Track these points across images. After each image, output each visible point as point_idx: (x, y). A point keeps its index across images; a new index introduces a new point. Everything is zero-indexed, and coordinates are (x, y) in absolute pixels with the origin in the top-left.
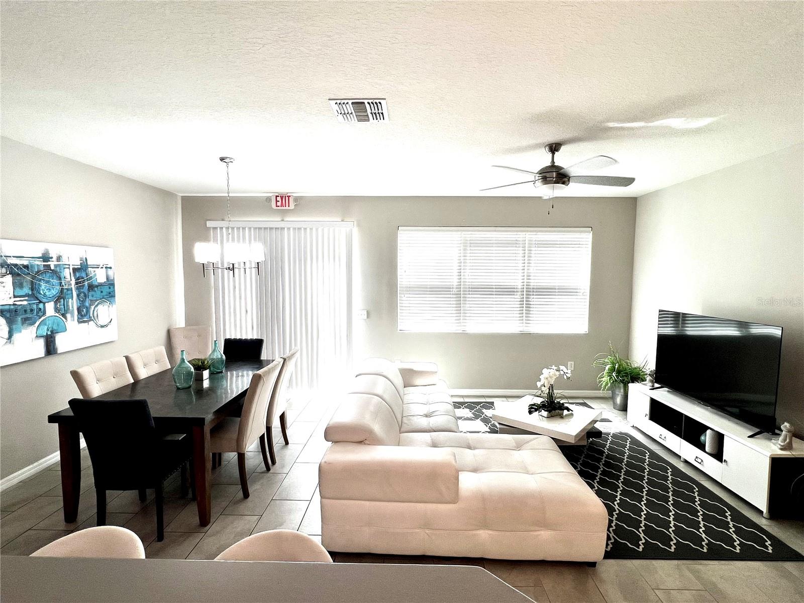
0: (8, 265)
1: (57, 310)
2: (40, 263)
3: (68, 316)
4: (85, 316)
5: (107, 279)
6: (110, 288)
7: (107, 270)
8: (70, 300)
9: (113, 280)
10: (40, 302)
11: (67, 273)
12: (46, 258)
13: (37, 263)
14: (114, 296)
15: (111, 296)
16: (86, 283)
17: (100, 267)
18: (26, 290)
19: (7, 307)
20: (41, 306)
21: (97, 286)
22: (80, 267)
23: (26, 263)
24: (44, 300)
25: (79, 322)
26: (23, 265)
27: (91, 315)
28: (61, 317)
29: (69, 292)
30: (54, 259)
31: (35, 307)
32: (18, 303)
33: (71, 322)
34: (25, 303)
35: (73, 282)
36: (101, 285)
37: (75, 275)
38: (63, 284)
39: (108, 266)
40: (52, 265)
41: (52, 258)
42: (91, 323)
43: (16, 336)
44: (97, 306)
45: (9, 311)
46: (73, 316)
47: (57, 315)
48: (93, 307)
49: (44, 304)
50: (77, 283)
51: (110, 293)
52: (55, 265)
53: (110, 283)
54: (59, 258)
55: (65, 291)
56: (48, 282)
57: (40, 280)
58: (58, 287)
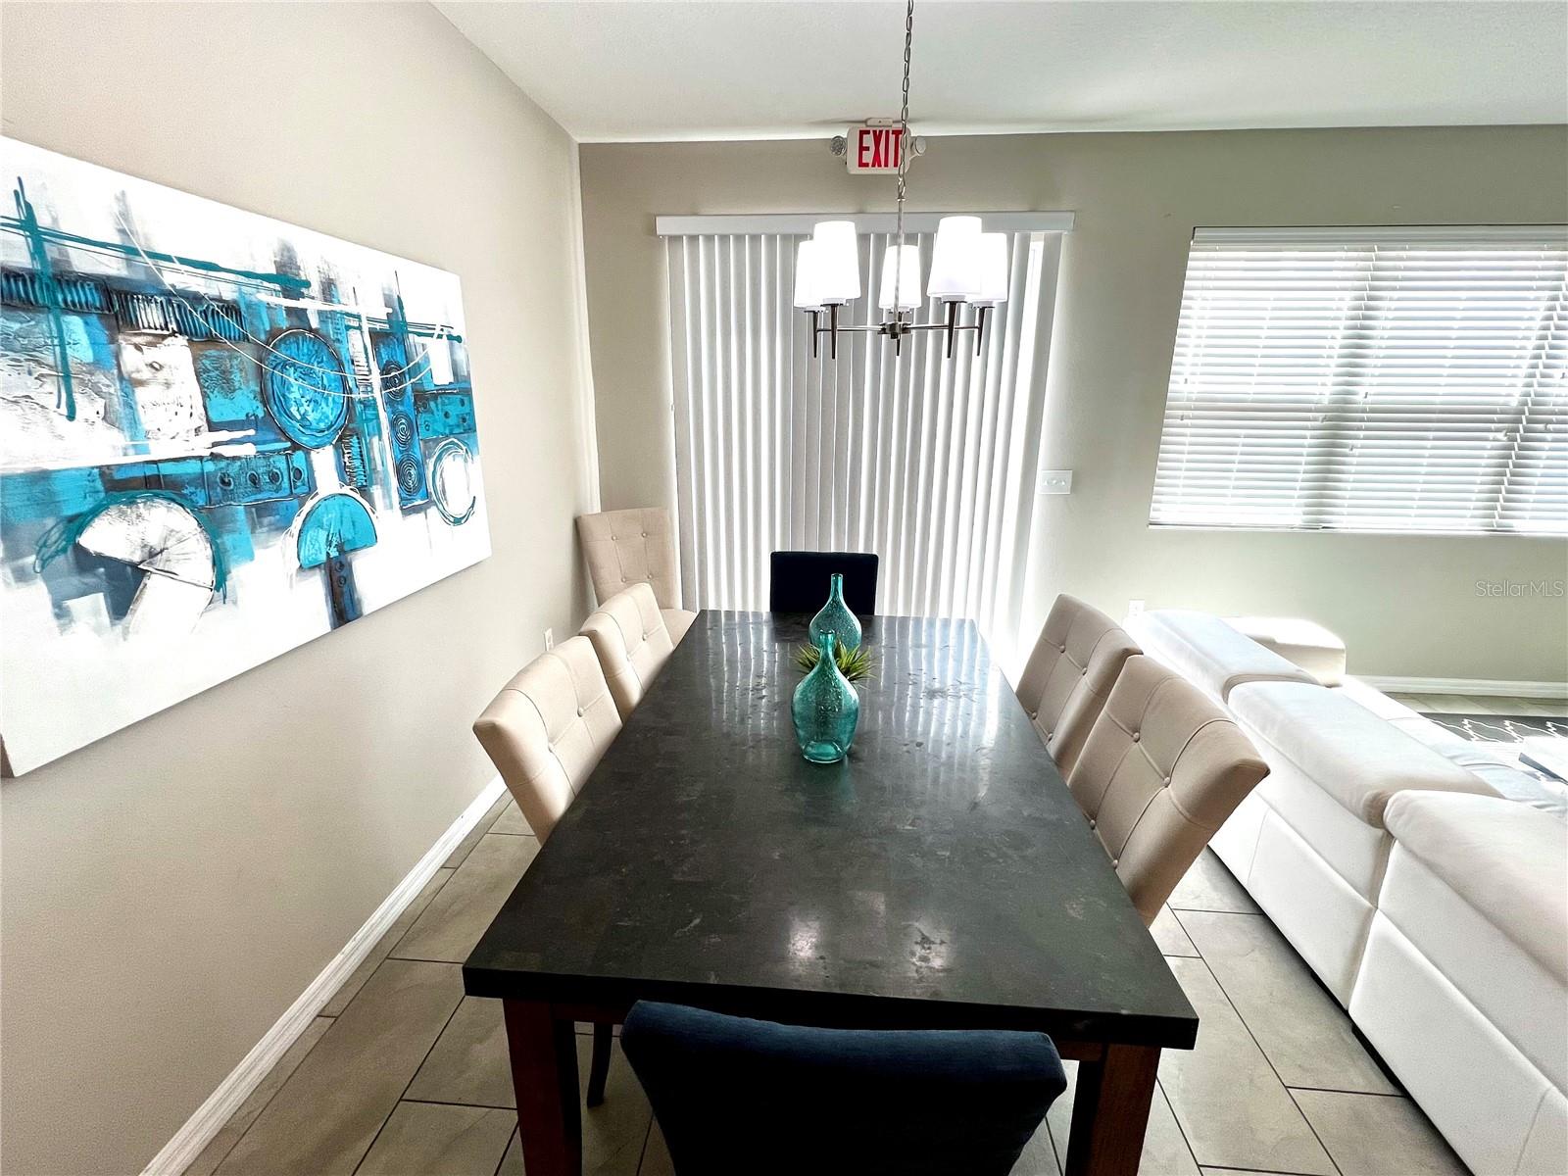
0: (168, 295)
1: (344, 472)
2: (268, 296)
3: (376, 491)
4: (417, 489)
5: (455, 374)
6: (462, 403)
7: (451, 347)
8: (375, 440)
9: (467, 379)
10: (296, 447)
11: (357, 345)
12: (289, 281)
13: (264, 297)
14: (471, 429)
15: (466, 426)
16: (408, 384)
17: (437, 332)
18: (244, 402)
19: (193, 468)
20: (298, 458)
21: (435, 397)
22: (387, 326)
23: (229, 293)
24: (304, 440)
25: (407, 511)
26: (219, 299)
27: (431, 489)
28: (357, 496)
29: (370, 412)
30: (315, 289)
31: (280, 463)
32: (228, 451)
33: (386, 513)
34: (249, 450)
35: (376, 379)
36: (442, 392)
37: (377, 355)
38: (351, 384)
39: (455, 334)
40: (312, 306)
41: (307, 284)
42: (433, 511)
43: (240, 574)
44: (439, 458)
45: (201, 480)
46: (387, 494)
47: (346, 490)
48: (431, 463)
49: (307, 452)
50: (386, 384)
51: (464, 420)
52: (320, 313)
53: (461, 390)
54: (328, 289)
55: (359, 408)
56: (307, 374)
57: (284, 365)
58: (339, 396)
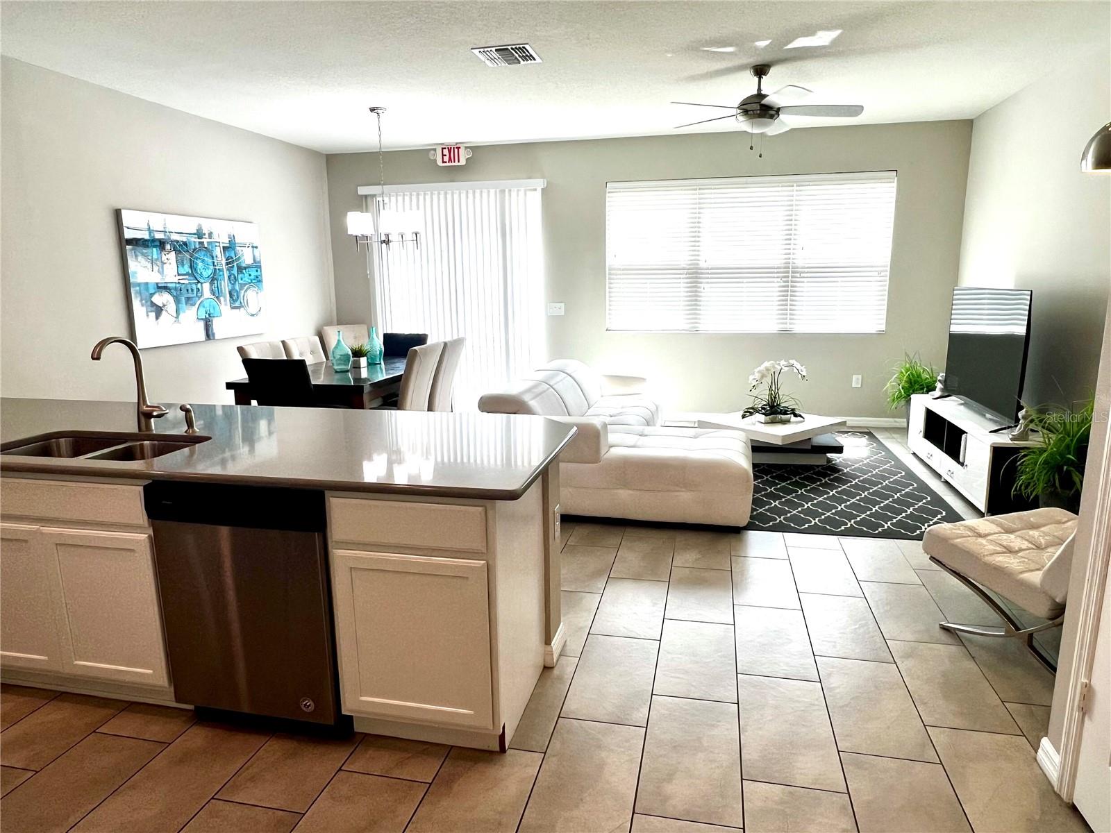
0: (172, 241)
1: (213, 292)
2: (194, 239)
3: (222, 299)
4: (237, 300)
5: (254, 260)
6: (257, 271)
7: (253, 250)
8: (223, 282)
9: (259, 262)
10: (199, 282)
11: (218, 252)
12: (199, 234)
13: (193, 239)
14: (260, 281)
15: (258, 280)
16: (235, 264)
17: (247, 246)
18: (187, 269)
19: (174, 285)
20: (199, 285)
21: (245, 268)
22: (228, 245)
23: (184, 239)
24: (201, 281)
25: (232, 308)
26: (182, 241)
27: (242, 301)
28: (216, 299)
29: (221, 273)
30: (207, 236)
31: (194, 286)
32: (182, 281)
33: (225, 307)
34: (186, 282)
35: (224, 262)
36: (248, 267)
37: (224, 253)
38: (216, 264)
39: (255, 245)
40: (205, 241)
41: (205, 234)
42: (242, 309)
43: (182, 315)
44: (246, 291)
45: (176, 289)
46: (225, 300)
47: (213, 297)
48: (242, 292)
49: (202, 283)
50: (227, 264)
51: (257, 277)
52: (208, 242)
54: (210, 235)
55: (218, 271)
56: (203, 261)
57: (197, 258)
58: (212, 267)
